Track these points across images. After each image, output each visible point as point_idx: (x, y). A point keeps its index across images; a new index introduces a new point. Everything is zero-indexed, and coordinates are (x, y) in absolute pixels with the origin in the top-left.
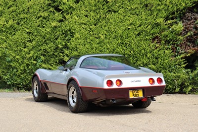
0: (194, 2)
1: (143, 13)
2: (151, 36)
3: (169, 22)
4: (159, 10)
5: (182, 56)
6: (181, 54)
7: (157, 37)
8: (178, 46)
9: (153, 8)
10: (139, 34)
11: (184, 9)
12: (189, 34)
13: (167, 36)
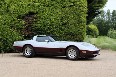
0: (29, 12)
1: (6, 14)
2: (10, 26)
3: (19, 19)
4: (14, 14)
5: (24, 36)
6: (23, 34)
7: (13, 26)
8: (22, 31)
9: (11, 13)
10: (4, 24)
11: (25, 14)
12: (26, 26)
13: (18, 26)
